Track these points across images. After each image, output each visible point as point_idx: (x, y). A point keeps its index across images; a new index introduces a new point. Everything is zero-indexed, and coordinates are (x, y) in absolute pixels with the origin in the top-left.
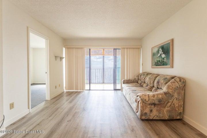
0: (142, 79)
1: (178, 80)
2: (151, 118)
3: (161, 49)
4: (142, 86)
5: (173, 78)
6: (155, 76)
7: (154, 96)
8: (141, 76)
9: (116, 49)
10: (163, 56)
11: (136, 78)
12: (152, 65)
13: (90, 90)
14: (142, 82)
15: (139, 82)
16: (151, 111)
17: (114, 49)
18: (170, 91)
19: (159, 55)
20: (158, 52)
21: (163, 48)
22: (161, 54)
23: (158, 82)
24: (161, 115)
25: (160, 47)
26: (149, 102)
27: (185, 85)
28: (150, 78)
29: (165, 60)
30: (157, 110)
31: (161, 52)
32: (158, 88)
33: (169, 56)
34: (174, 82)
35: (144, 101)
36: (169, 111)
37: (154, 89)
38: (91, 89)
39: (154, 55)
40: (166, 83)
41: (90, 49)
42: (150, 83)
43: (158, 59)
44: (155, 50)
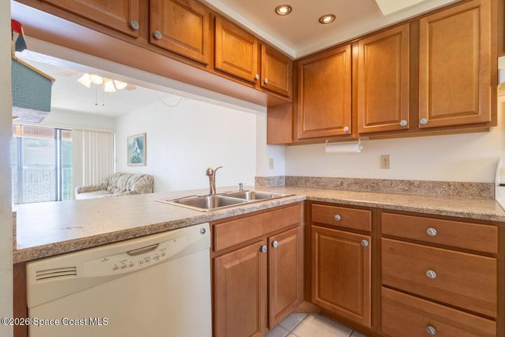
0: (113, 183)
1: (146, 178)
4: (112, 193)
5: (142, 176)
6: (128, 176)
8: (111, 179)
9: (61, 129)
11: (104, 183)
12: (128, 162)
14: (113, 187)
15: (109, 188)
17: (56, 129)
19: (135, 149)
20: (134, 144)
21: (138, 140)
23: (130, 183)
25: (135, 140)
28: (122, 181)
29: (140, 157)
31: (136, 146)
32: (130, 190)
33: (143, 151)
34: (142, 181)
39: (130, 148)
40: (136, 182)
43: (134, 155)
44: (131, 142)
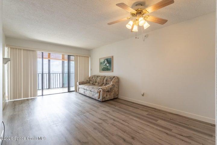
0: (94, 80)
1: (116, 78)
2: (107, 99)
3: (106, 61)
4: (94, 85)
5: (114, 77)
6: (103, 77)
7: (108, 87)
8: (92, 78)
9: (70, 56)
10: (108, 65)
11: (88, 80)
12: (100, 70)
13: (42, 95)
14: (94, 82)
15: (91, 82)
16: (107, 95)
17: (68, 56)
18: (114, 83)
19: (105, 64)
20: (104, 62)
21: (107, 60)
22: (106, 64)
23: (107, 80)
24: (111, 97)
25: (106, 59)
26: (106, 91)
27: (119, 81)
28: (100, 79)
29: (109, 68)
30: (109, 95)
31: (106, 62)
32: (106, 84)
33: (111, 65)
34: (115, 79)
35: (104, 91)
36: (114, 94)
37: (104, 85)
38: (44, 95)
39: (101, 63)
40: (111, 80)
41: (42, 53)
42: (101, 82)
43: (104, 67)
44: (102, 61)
